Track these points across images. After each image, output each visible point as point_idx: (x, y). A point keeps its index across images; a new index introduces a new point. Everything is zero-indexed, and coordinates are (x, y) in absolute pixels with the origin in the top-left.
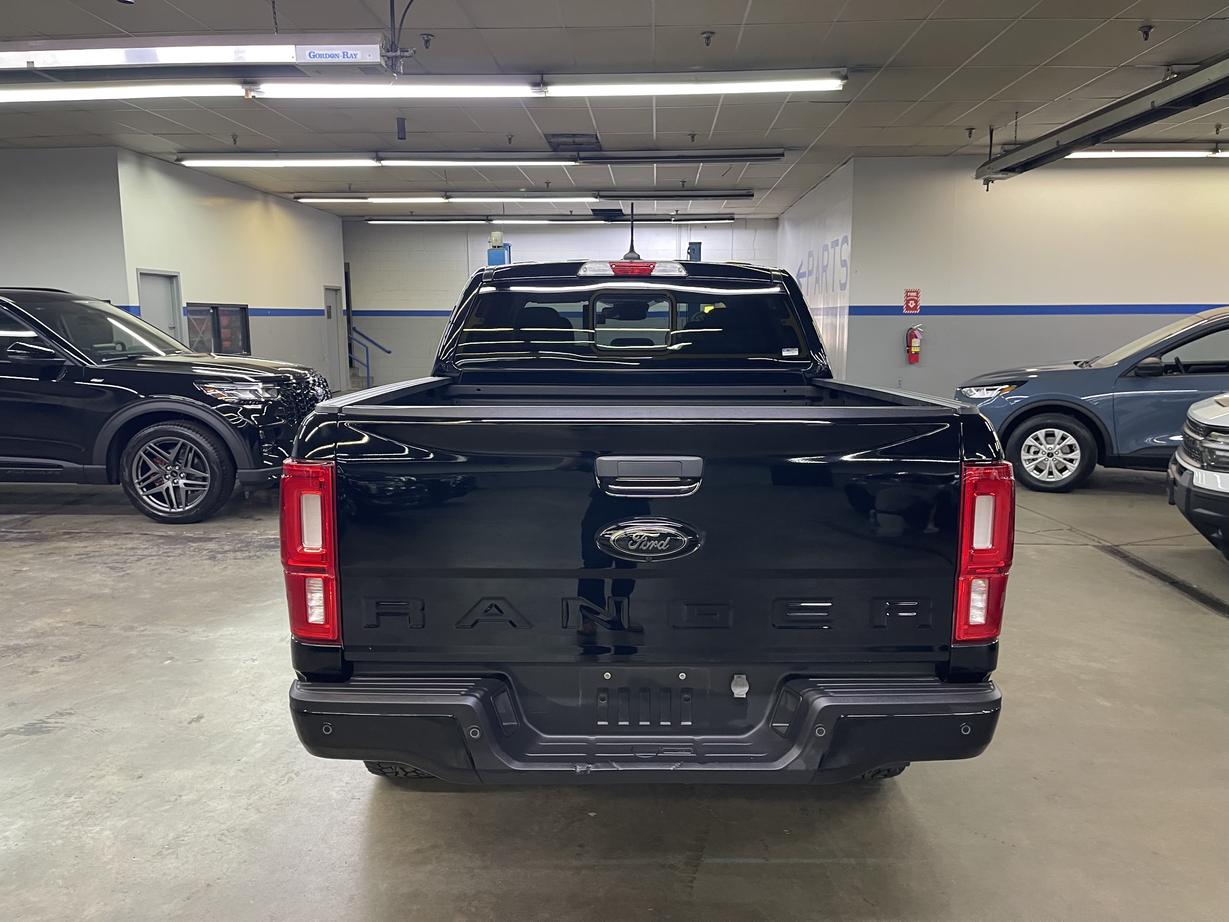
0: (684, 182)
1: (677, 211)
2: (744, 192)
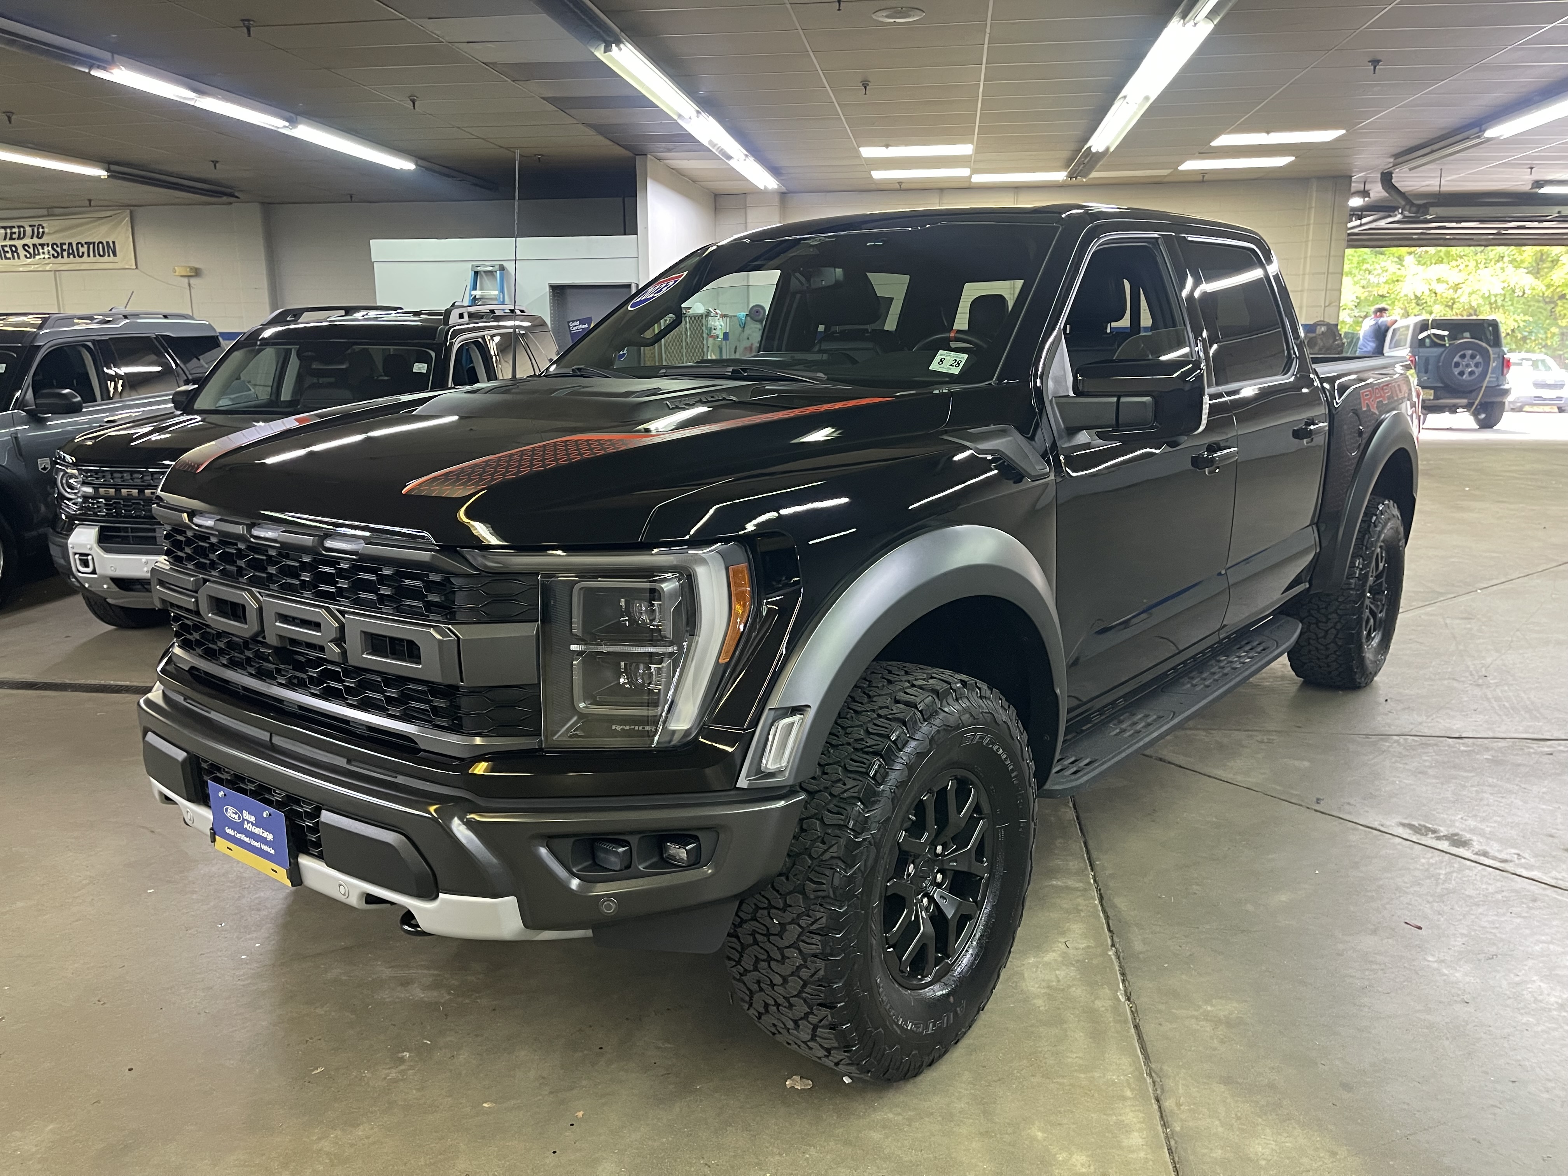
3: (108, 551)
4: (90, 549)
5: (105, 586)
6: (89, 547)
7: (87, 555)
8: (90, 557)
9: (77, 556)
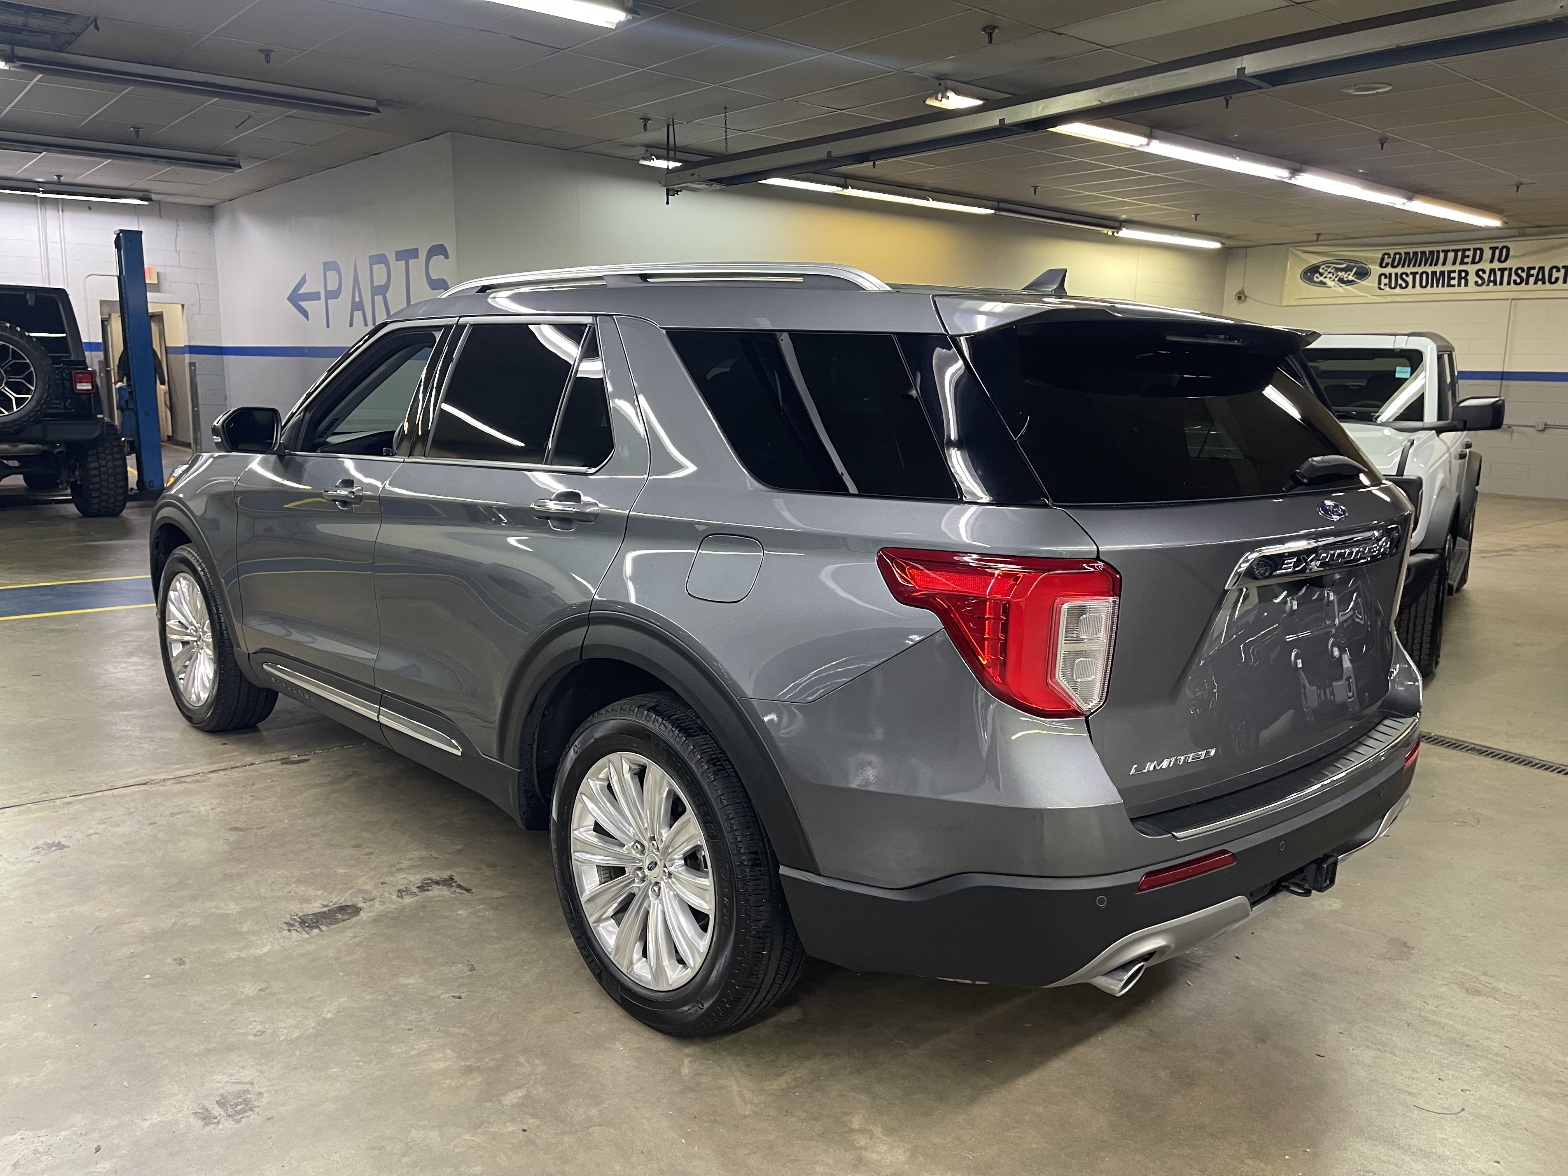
0: (137, 130)
1: (59, 176)
2: (224, 159)
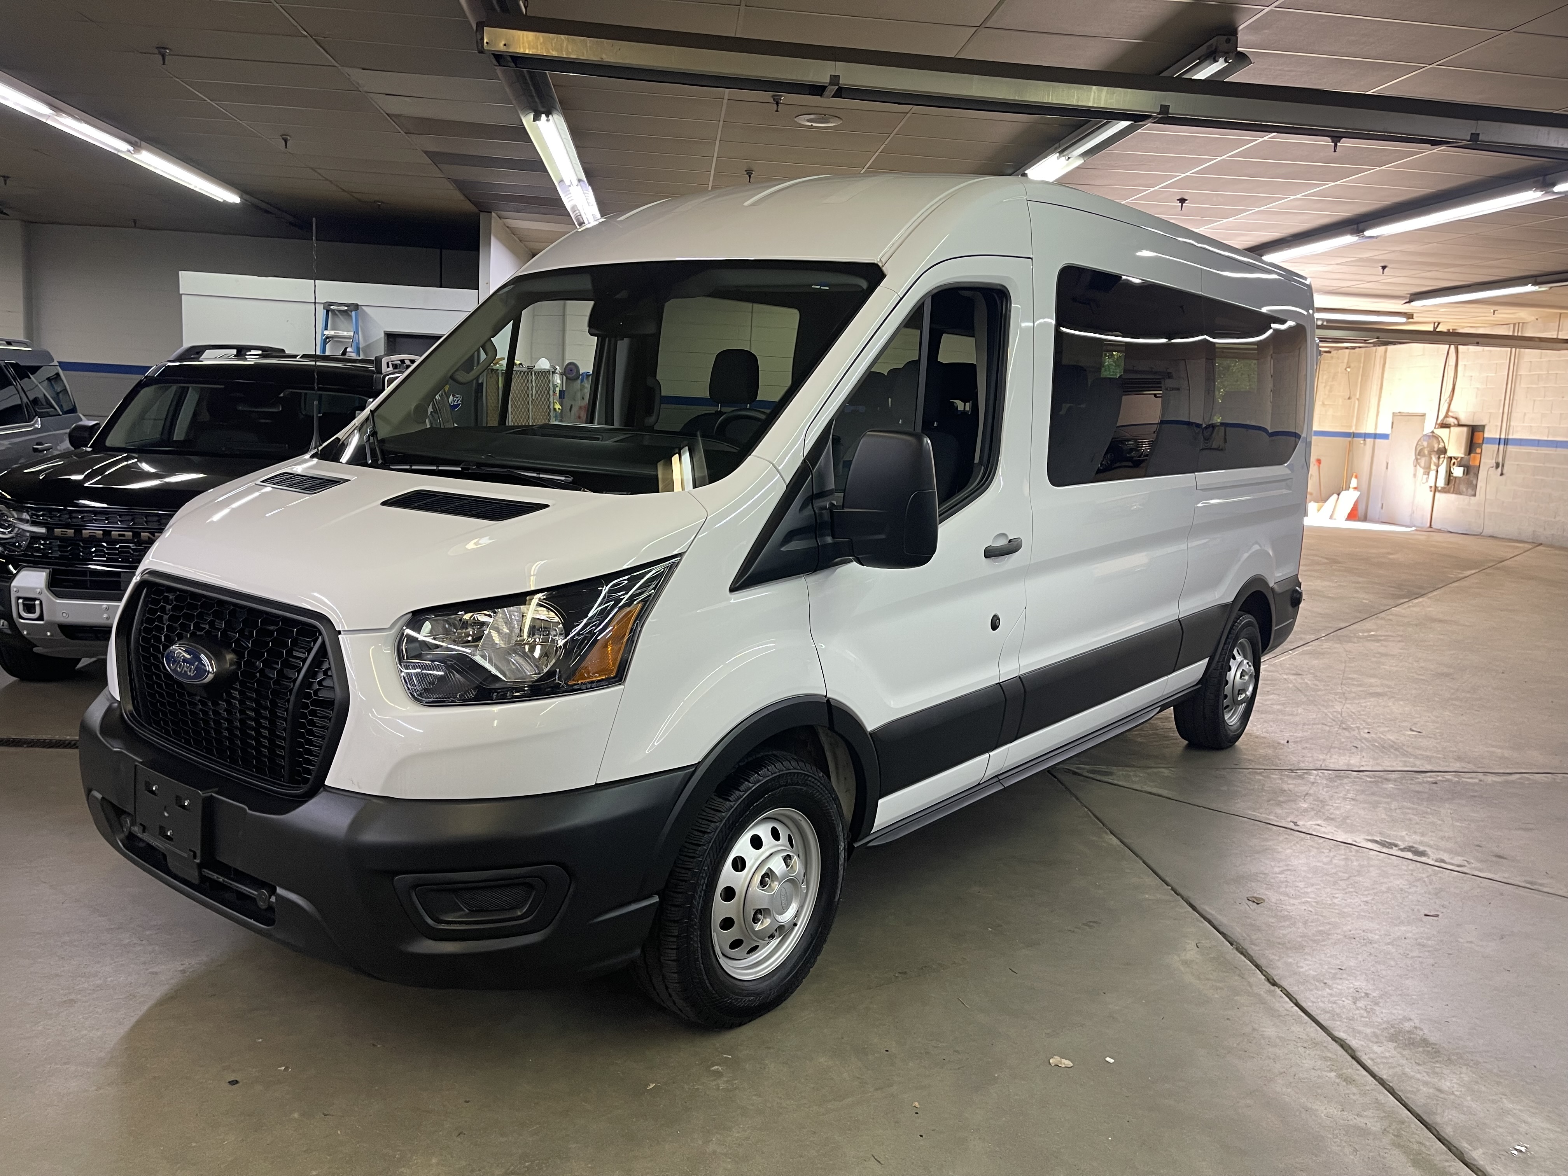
3: (58, 595)
4: (40, 593)
5: (49, 634)
6: (38, 590)
7: (35, 599)
8: (37, 602)
9: (20, 601)
